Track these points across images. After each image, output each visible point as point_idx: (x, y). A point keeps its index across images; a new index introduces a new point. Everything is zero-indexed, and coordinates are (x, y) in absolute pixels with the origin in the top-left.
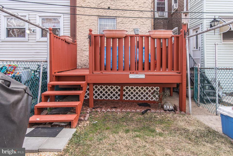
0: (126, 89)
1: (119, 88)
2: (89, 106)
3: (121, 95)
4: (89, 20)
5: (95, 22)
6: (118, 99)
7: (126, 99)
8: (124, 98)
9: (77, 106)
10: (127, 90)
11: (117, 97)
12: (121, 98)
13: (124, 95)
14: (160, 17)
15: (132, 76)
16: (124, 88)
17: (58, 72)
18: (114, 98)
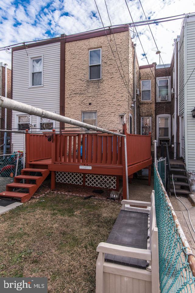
0: (87, 177)
1: (82, 175)
2: (50, 188)
3: (84, 181)
4: (75, 115)
5: (80, 116)
6: (81, 184)
7: (88, 185)
8: (86, 184)
9: (29, 188)
10: (89, 178)
11: (80, 183)
12: (84, 184)
13: (87, 182)
14: (162, 101)
15: (81, 167)
16: (87, 176)
17: (34, 161)
18: (78, 183)
